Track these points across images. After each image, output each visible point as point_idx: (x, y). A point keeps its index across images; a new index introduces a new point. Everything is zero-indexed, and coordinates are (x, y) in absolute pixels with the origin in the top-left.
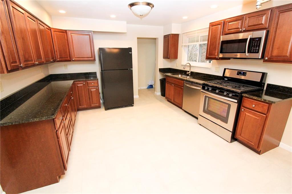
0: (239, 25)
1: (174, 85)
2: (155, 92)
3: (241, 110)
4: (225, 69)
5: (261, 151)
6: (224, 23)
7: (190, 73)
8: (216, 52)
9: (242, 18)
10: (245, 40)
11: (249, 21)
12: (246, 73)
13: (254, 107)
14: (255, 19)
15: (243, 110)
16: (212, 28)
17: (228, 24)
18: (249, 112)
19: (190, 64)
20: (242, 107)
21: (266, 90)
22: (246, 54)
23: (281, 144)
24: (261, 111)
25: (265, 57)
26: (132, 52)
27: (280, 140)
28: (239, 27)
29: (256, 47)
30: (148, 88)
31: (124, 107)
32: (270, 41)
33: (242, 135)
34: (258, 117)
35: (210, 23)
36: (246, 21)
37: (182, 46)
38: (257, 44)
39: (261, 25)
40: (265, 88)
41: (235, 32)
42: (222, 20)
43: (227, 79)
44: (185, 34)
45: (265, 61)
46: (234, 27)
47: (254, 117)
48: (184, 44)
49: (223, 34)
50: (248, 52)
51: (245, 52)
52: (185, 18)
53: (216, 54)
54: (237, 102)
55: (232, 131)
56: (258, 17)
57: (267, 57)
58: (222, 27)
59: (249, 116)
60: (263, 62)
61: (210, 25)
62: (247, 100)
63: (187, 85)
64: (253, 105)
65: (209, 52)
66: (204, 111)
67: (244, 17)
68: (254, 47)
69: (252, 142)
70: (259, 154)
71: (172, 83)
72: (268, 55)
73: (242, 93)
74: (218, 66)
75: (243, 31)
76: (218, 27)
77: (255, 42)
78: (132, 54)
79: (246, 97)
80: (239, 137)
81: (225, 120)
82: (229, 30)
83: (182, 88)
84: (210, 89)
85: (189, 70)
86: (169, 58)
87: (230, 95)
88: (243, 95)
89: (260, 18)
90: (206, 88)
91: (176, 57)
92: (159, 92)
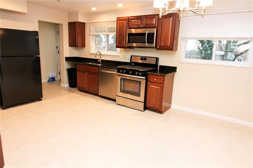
0: (139, 23)
1: (88, 73)
2: (61, 84)
3: (148, 84)
4: (131, 56)
5: (162, 111)
6: (129, 20)
7: (100, 60)
8: (124, 42)
9: (141, 18)
10: (144, 34)
11: (145, 21)
12: (146, 58)
13: (155, 80)
14: (149, 20)
15: (149, 84)
16: (119, 22)
17: (132, 21)
18: (153, 85)
19: (100, 52)
20: (148, 82)
21: (159, 70)
22: (146, 44)
23: (172, 105)
24: (159, 83)
25: (157, 47)
26: (38, 37)
27: (171, 104)
28: (140, 24)
29: (152, 40)
30: (49, 81)
31: (30, 103)
32: (159, 35)
33: (151, 103)
34: (159, 87)
35: (117, 18)
36: (143, 20)
37: (90, 35)
38: (152, 37)
39: (153, 25)
40: (159, 69)
41: (137, 27)
42: (127, 17)
43: (134, 64)
44: (92, 24)
45: (157, 49)
46: (136, 23)
47: (156, 87)
48: (92, 33)
49: (128, 28)
50: (147, 43)
51: (145, 43)
52: (94, 9)
53: (124, 43)
54: (145, 78)
55: (144, 102)
56: (151, 19)
57: (158, 46)
58: (127, 23)
59: (153, 87)
60: (157, 50)
61: (117, 19)
62: (151, 76)
63: (102, 71)
64: (155, 79)
65: (118, 41)
66: (121, 91)
67: (142, 17)
68: (150, 39)
69: (157, 106)
70: (162, 114)
71: (85, 71)
72: (159, 45)
73: (147, 71)
74: (125, 54)
75: (142, 27)
76: (124, 22)
77: (151, 36)
78: (38, 38)
79: (150, 74)
80: (149, 105)
81: (138, 95)
82: (132, 25)
83: (96, 75)
84: (125, 72)
85: (99, 59)
86: (77, 46)
87: (140, 74)
88: (148, 73)
89: (152, 20)
90: (121, 71)
91: (83, 45)
92: (67, 84)
